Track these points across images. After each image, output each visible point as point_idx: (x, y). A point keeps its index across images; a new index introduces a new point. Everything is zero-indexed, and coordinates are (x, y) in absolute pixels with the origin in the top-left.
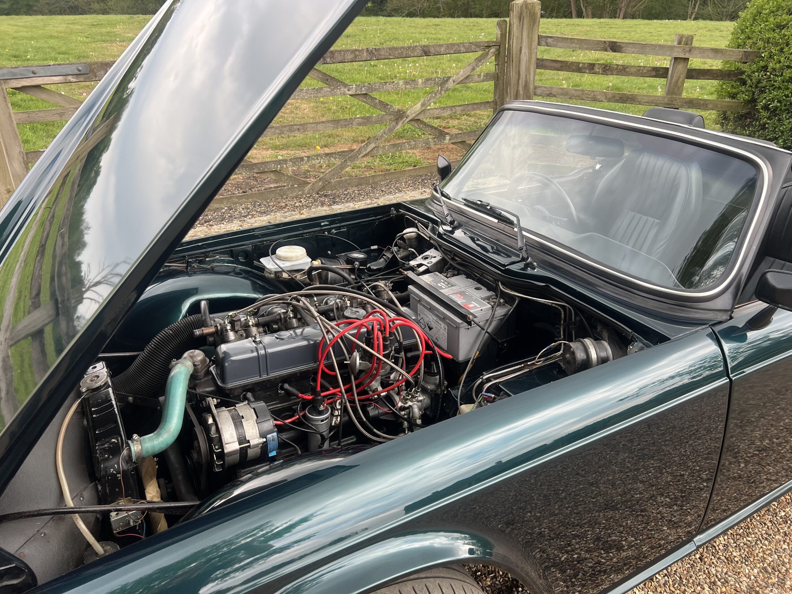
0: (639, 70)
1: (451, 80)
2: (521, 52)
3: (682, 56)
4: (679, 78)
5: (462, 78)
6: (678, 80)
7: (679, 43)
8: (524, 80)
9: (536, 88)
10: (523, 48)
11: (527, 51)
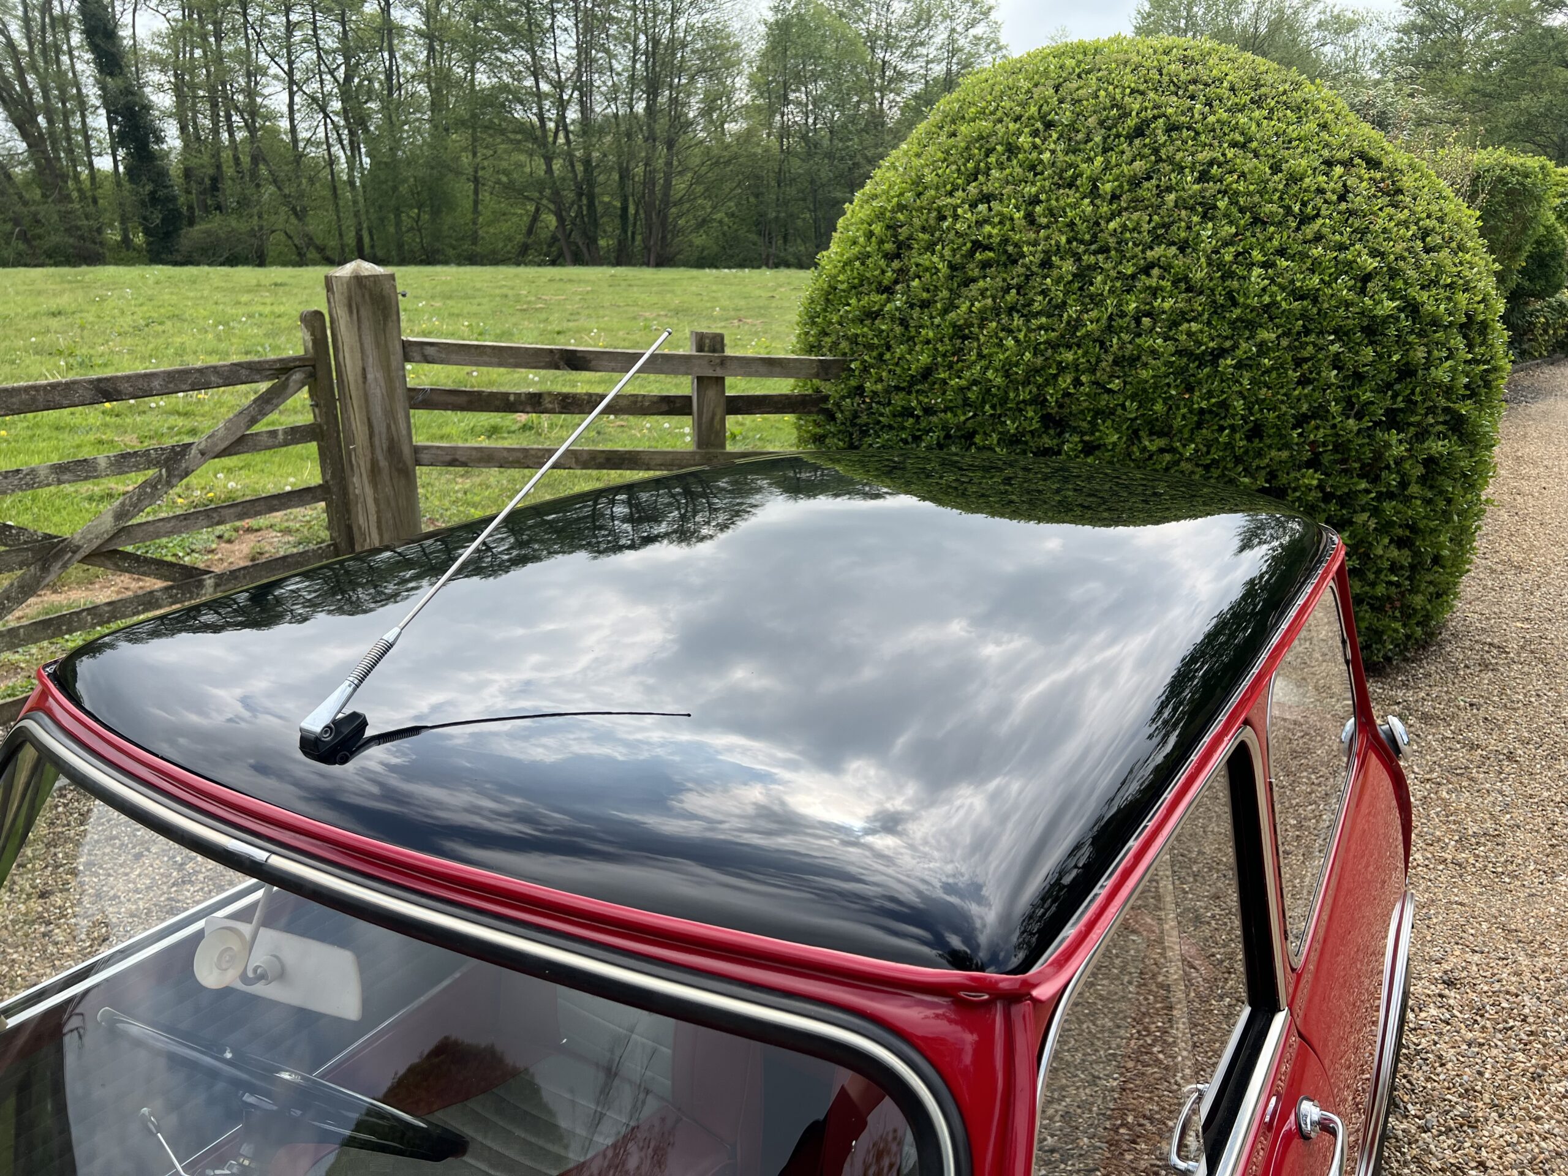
0: (635, 402)
1: (194, 451)
2: (365, 377)
3: (709, 373)
4: (714, 415)
5: (227, 443)
6: (712, 419)
7: (700, 349)
8: (384, 436)
9: (417, 450)
10: (369, 370)
11: (379, 375)
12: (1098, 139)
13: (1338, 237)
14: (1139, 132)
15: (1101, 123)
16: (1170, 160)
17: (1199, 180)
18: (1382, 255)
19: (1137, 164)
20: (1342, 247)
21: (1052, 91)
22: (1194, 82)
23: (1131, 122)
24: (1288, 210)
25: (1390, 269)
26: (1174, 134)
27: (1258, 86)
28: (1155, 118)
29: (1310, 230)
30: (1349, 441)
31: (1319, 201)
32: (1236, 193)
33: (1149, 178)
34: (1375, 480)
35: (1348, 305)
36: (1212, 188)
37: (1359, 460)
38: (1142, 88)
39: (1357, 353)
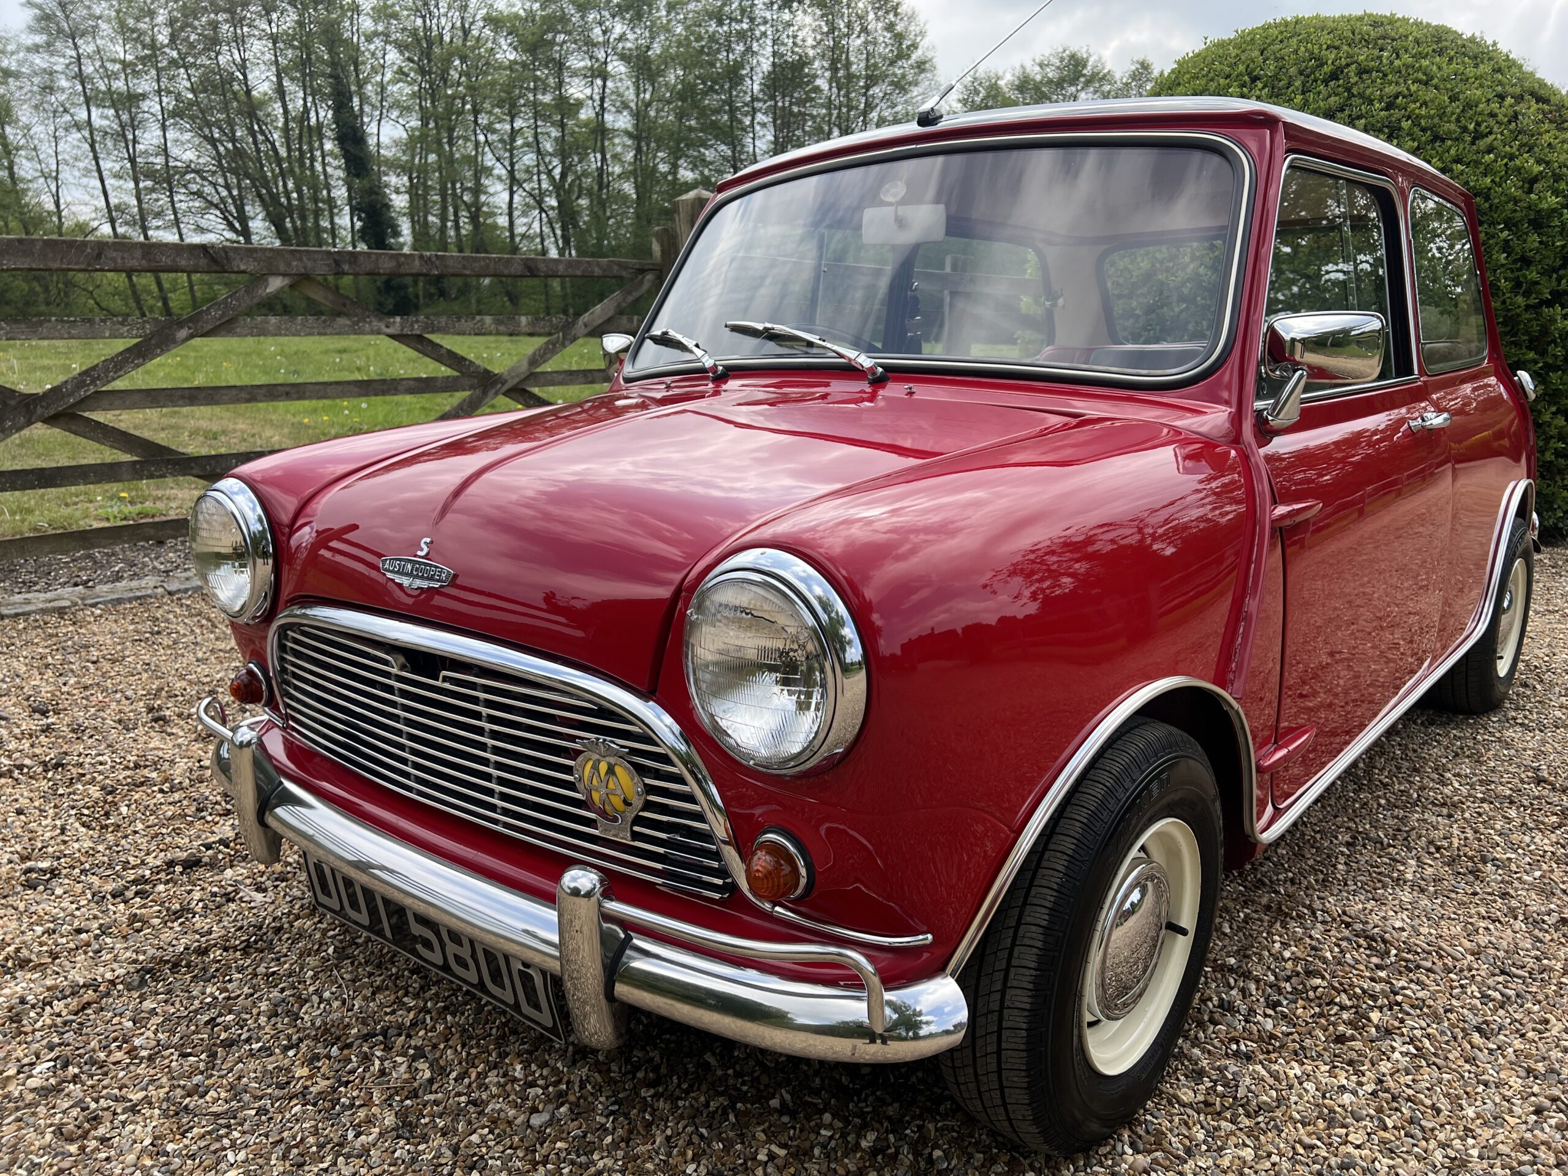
12: (1298, 83)
13: (1507, 148)
14: (1334, 76)
15: (1301, 73)
16: (1361, 95)
17: (1387, 109)
18: (1547, 163)
19: (1333, 99)
20: (1512, 157)
21: (1257, 53)
22: (1384, 38)
23: (1327, 69)
24: (1465, 129)
25: (1554, 174)
26: (1364, 76)
27: (1439, 41)
28: (1348, 65)
29: (1482, 144)
30: (1519, 315)
31: (1492, 122)
32: (1419, 117)
33: (1342, 110)
34: (1543, 353)
35: (1516, 201)
36: (1397, 114)
37: (1527, 333)
38: (1337, 44)
39: (1525, 241)
